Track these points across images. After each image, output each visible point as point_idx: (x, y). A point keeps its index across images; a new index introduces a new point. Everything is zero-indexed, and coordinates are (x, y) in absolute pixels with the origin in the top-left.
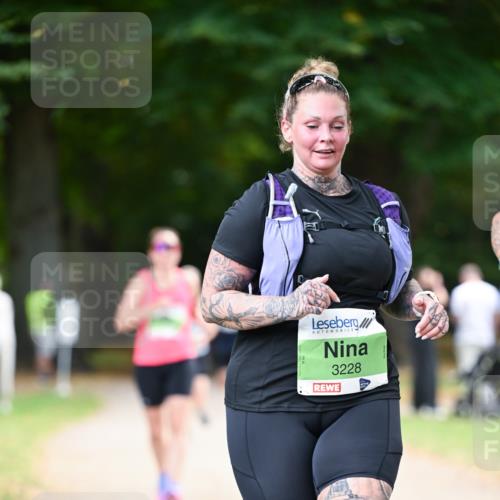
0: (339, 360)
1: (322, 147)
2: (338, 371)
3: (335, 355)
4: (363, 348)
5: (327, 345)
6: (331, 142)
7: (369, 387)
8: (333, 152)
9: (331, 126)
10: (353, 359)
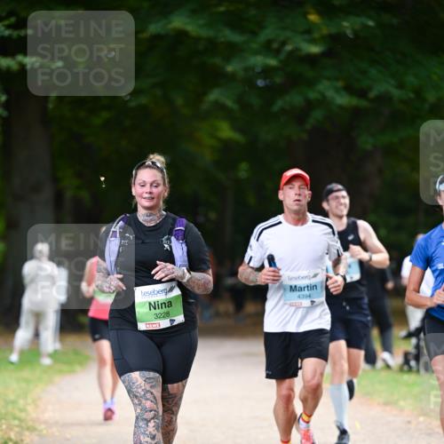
0: (158, 311)
1: (147, 195)
2: (158, 317)
3: (155, 309)
4: (169, 304)
5: (150, 304)
6: (150, 193)
7: (175, 323)
8: (153, 198)
9: (151, 185)
10: (164, 310)
